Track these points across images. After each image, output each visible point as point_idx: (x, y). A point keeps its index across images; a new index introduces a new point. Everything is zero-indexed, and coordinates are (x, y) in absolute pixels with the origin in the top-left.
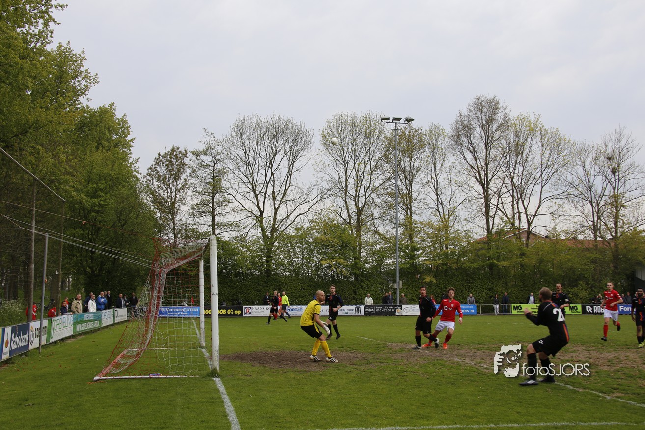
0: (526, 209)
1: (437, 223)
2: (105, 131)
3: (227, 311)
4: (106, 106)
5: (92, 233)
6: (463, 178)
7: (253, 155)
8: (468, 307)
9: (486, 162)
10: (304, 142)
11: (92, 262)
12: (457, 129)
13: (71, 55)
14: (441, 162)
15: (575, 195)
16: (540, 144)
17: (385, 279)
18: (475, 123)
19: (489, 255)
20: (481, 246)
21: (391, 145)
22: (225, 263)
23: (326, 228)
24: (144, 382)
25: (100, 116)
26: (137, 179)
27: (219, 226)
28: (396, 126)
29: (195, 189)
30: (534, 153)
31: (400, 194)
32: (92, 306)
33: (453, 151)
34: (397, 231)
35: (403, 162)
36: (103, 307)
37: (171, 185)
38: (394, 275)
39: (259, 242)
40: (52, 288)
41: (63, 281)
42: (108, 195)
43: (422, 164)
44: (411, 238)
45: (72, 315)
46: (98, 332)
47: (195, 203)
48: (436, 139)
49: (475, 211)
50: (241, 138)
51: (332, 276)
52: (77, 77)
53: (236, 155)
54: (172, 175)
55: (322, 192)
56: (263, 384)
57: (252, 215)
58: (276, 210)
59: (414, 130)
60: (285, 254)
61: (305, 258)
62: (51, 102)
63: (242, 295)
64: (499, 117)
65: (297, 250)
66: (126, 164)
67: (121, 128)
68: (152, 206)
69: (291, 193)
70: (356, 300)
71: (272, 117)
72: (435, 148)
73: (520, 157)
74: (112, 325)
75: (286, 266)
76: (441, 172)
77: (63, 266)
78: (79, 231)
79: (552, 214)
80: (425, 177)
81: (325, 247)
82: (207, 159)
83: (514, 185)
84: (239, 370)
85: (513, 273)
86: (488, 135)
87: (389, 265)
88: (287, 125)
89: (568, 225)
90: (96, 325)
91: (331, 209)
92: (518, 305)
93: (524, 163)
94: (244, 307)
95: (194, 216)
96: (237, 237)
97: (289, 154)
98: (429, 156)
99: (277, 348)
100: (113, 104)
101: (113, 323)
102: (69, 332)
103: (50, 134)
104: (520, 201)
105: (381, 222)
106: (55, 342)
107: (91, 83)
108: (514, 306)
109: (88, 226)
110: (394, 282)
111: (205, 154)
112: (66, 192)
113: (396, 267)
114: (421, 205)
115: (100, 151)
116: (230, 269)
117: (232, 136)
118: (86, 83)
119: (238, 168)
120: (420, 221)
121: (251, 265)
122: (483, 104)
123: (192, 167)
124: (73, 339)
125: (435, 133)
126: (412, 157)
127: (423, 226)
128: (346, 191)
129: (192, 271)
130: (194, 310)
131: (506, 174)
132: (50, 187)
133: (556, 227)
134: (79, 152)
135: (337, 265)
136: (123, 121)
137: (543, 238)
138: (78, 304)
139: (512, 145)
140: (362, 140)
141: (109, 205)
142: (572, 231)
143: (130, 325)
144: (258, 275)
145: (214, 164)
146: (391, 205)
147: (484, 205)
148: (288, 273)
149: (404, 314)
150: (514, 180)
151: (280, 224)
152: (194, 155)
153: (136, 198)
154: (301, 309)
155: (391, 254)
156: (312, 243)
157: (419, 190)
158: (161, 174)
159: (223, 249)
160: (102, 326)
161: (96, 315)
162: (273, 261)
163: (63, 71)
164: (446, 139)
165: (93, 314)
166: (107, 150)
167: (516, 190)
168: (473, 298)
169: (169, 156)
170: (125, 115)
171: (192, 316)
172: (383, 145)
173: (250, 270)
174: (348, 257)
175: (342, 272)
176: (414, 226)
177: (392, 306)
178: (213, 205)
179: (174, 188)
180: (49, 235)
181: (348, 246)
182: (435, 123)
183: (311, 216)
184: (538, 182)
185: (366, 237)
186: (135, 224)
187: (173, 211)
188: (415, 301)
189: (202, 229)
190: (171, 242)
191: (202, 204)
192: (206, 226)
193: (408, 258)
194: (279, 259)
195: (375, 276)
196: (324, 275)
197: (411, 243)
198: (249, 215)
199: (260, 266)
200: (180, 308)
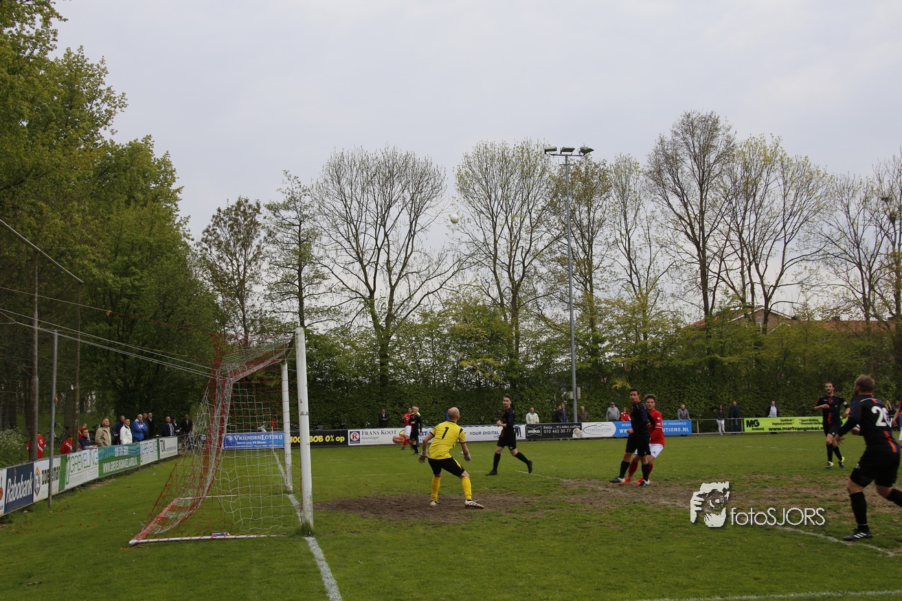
0: (761, 277)
1: (631, 302)
2: (138, 177)
3: (324, 438)
4: (140, 141)
5: (123, 327)
6: (667, 234)
7: (357, 208)
8: (680, 424)
9: (701, 207)
10: (432, 186)
11: (124, 371)
12: (657, 161)
13: (86, 67)
14: (634, 211)
15: (836, 255)
16: (781, 181)
17: (555, 386)
18: (683, 152)
19: (709, 346)
20: (697, 333)
21: (560, 188)
22: (319, 368)
23: (467, 313)
24: (204, 545)
25: (131, 155)
26: (188, 247)
27: (309, 314)
28: (566, 160)
29: (273, 260)
30: (772, 195)
31: (575, 259)
32: (126, 435)
33: (652, 195)
34: (571, 315)
35: (577, 213)
36: (142, 435)
37: (237, 255)
38: (569, 379)
39: (369, 335)
40: (67, 410)
41: (83, 400)
42: (146, 272)
43: (606, 215)
44: (592, 325)
45: (97, 450)
46: (136, 473)
47: (274, 281)
48: (627, 178)
49: (687, 283)
50: (339, 183)
51: (478, 383)
52: (94, 98)
53: (332, 208)
54: (239, 240)
55: (459, 260)
56: (379, 545)
57: (358, 296)
58: (393, 288)
59: (593, 166)
60: (407, 351)
61: (438, 357)
62: (58, 137)
63: (346, 415)
64: (719, 143)
65: (426, 346)
66: (171, 226)
67: (163, 172)
68: (210, 286)
69: (415, 263)
71: (383, 151)
72: (624, 191)
73: (751, 200)
74: (157, 462)
75: (409, 370)
76: (634, 226)
77: (81, 378)
78: (104, 326)
79: (801, 283)
80: (611, 234)
81: (466, 341)
82: (290, 215)
83: (744, 242)
84: (343, 524)
85: (744, 372)
86: (703, 170)
87: (560, 364)
88: (406, 162)
89: (826, 299)
90: (133, 463)
91: (474, 284)
92: (753, 419)
93: (757, 210)
94: (349, 431)
95: (272, 300)
96: (337, 329)
97: (410, 205)
98: (616, 203)
100: (149, 137)
101: (157, 459)
102: (92, 474)
103: (58, 184)
104: (753, 266)
105: (548, 302)
106: (73, 490)
107: (115, 107)
108: (747, 421)
109: (117, 317)
110: (570, 389)
111: (286, 208)
112: (83, 268)
113: (571, 368)
114: (606, 275)
115: (131, 208)
116: (327, 376)
117: (326, 181)
118: (109, 108)
119: (336, 227)
120: (605, 299)
121: (358, 370)
122: (695, 123)
123: (268, 227)
124: (99, 485)
125: (626, 168)
126: (592, 205)
127: (609, 306)
128: (495, 257)
129: (271, 380)
130: (277, 437)
131: (731, 226)
132: (60, 262)
133: (808, 302)
134: (101, 210)
135: (485, 367)
136: (165, 163)
137: (788, 319)
138: (105, 433)
139: (740, 183)
140: (517, 181)
141: (148, 286)
142: (832, 308)
143: (181, 462)
144: (369, 384)
145: (301, 222)
146: (562, 276)
147: (699, 273)
148: (413, 380)
149: (585, 436)
150: (743, 236)
151: (399, 308)
152: (270, 209)
153: (186, 275)
155: (564, 348)
156: (446, 336)
157: (603, 253)
158: (222, 239)
159: (316, 347)
160: (142, 464)
161: (132, 448)
162: (390, 364)
163: (74, 91)
164: (641, 177)
165: (127, 448)
166: (142, 206)
167: (747, 250)
168: (686, 411)
169: (233, 213)
170: (167, 154)
171: (273, 446)
172: (548, 188)
173: (357, 377)
174: (500, 355)
175: (491, 376)
176: (596, 307)
177: (567, 425)
178: (300, 283)
179: (242, 260)
180: (59, 332)
181: (500, 338)
182: (625, 154)
183: (444, 295)
184: (779, 237)
185: (527, 325)
186: (186, 314)
187: (241, 294)
188: (601, 417)
189: (285, 319)
190: (240, 338)
191: (283, 282)
192: (291, 314)
193: (589, 354)
194: (399, 360)
195: (541, 382)
196: (465, 382)
197: (593, 332)
198: (353, 295)
199: (372, 371)
200: (254, 435)
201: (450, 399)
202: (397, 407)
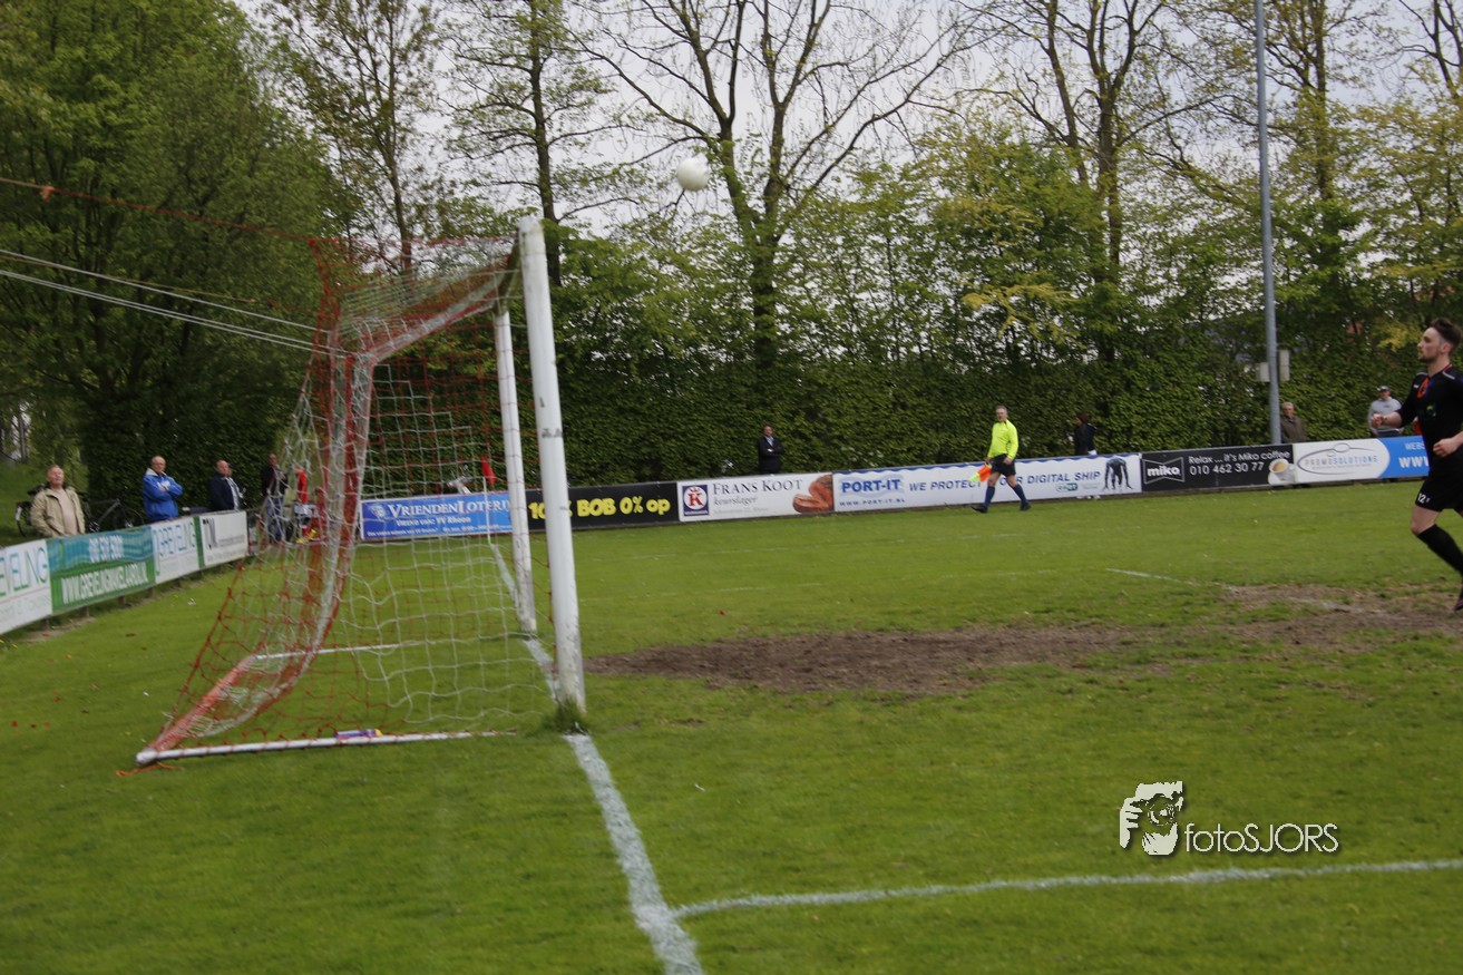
3: (617, 505)
5: (88, 235)
11: (100, 348)
17: (1221, 349)
22: (598, 326)
23: (977, 165)
24: (320, 758)
26: (239, 19)
27: (565, 186)
29: (464, 47)
34: (1263, 158)
37: (371, 37)
38: (1257, 332)
39: (722, 237)
42: (135, 88)
44: (1322, 179)
45: (44, 547)
46: (147, 602)
47: (467, 101)
51: (1012, 351)
55: (956, 25)
56: (746, 748)
57: (691, 133)
58: (780, 110)
60: (824, 275)
61: (904, 287)
63: (672, 443)
65: (872, 259)
68: (305, 123)
70: (1110, 437)
74: (195, 577)
75: (829, 324)
81: (976, 242)
84: (661, 703)
87: (1234, 291)
90: (135, 577)
91: (996, 88)
94: (680, 484)
95: (468, 152)
96: (639, 223)
99: (801, 625)
101: (195, 567)
102: (35, 606)
105: (1199, 127)
110: (1260, 356)
113: (1263, 301)
114: (1363, 40)
116: (619, 347)
120: (1359, 109)
121: (698, 328)
124: (55, 633)
127: (1372, 126)
128: (1054, 10)
129: (478, 361)
130: (496, 504)
141: (142, 124)
144: (728, 363)
146: (1238, 52)
148: (840, 350)
149: (1302, 478)
151: (794, 165)
153: (242, 92)
154: (896, 482)
155: (1244, 247)
156: (924, 229)
159: (587, 273)
160: (159, 580)
161: (132, 540)
162: (780, 309)
165: (119, 540)
173: (697, 346)
174: (1068, 274)
175: (1047, 332)
176: (1333, 131)
177: (1252, 451)
178: (538, 105)
179: (382, 48)
181: (1068, 230)
183: (917, 122)
185: (1140, 191)
186: (248, 195)
187: (387, 139)
188: (1349, 428)
189: (503, 201)
190: (390, 256)
191: (495, 103)
192: (518, 187)
193: (1312, 261)
194: (802, 297)
195: (1181, 341)
196: (978, 348)
197: (1325, 199)
198: (679, 132)
199: (733, 328)
200: (439, 502)
201: (939, 394)
202: (800, 420)
